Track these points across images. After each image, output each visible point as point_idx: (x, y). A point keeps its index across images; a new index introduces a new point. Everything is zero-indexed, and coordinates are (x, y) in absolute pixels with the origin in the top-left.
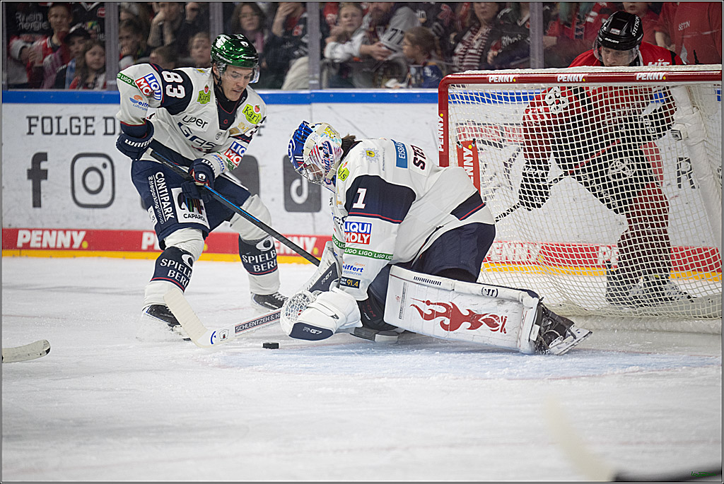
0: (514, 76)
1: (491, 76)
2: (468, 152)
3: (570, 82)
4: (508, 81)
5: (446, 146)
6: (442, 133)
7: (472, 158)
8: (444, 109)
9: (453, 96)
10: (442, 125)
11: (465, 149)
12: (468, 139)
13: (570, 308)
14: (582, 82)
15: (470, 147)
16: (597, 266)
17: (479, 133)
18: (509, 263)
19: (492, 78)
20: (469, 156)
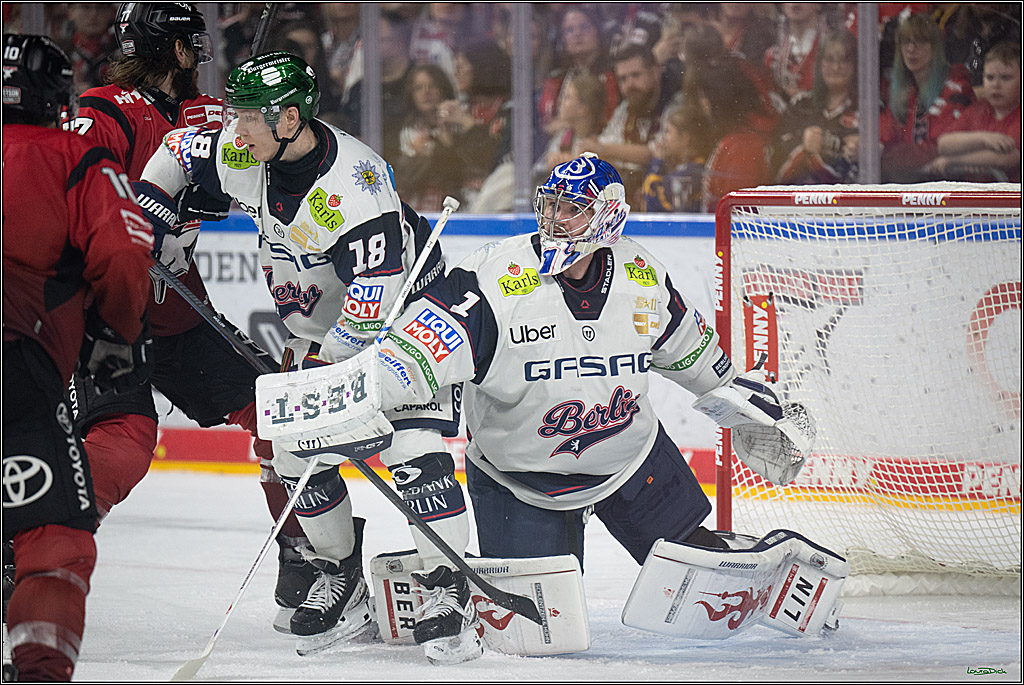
0: (834, 195)
1: (797, 194)
2: (760, 313)
3: (922, 206)
4: (824, 203)
5: (726, 302)
6: (721, 282)
7: (766, 322)
8: (724, 245)
9: (738, 225)
10: (721, 269)
11: (756, 308)
12: (761, 293)
13: (917, 562)
14: (941, 205)
15: (764, 305)
16: (961, 495)
17: (778, 284)
18: (822, 488)
19: (800, 197)
20: (763, 319)
